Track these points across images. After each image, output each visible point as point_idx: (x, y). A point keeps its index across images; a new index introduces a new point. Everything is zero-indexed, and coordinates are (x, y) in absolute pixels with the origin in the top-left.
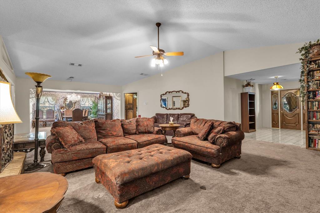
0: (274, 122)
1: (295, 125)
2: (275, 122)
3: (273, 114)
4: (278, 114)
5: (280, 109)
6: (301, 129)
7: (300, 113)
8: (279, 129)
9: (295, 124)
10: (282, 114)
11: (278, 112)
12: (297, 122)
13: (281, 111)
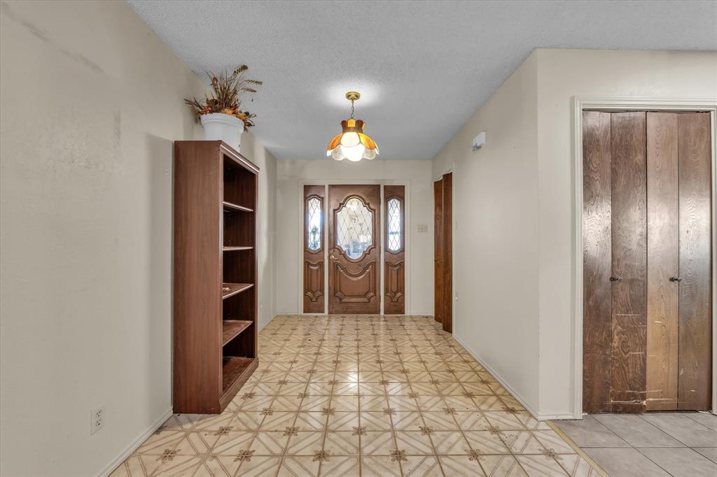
0: (309, 294)
1: (365, 300)
2: (313, 293)
3: (307, 264)
4: (321, 265)
5: (330, 249)
6: (378, 312)
7: (378, 261)
8: (324, 316)
9: (365, 295)
10: (332, 264)
11: (323, 258)
12: (371, 289)
13: (329, 256)
